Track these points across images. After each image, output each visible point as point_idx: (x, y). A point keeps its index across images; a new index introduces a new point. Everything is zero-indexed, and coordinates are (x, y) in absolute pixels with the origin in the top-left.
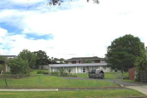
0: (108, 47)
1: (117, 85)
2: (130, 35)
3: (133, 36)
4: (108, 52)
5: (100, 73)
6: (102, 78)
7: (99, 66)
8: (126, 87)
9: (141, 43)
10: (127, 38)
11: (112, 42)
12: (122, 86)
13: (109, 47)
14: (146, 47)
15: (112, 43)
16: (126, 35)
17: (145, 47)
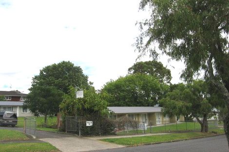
0: (34, 77)
1: (27, 136)
2: (69, 62)
3: (73, 64)
4: (33, 85)
5: (11, 117)
6: (13, 125)
7: (16, 107)
8: (40, 139)
9: (83, 76)
10: (64, 66)
11: (40, 70)
12: (34, 137)
13: (36, 78)
14: (90, 82)
15: (41, 72)
16: (64, 62)
17: (88, 82)
